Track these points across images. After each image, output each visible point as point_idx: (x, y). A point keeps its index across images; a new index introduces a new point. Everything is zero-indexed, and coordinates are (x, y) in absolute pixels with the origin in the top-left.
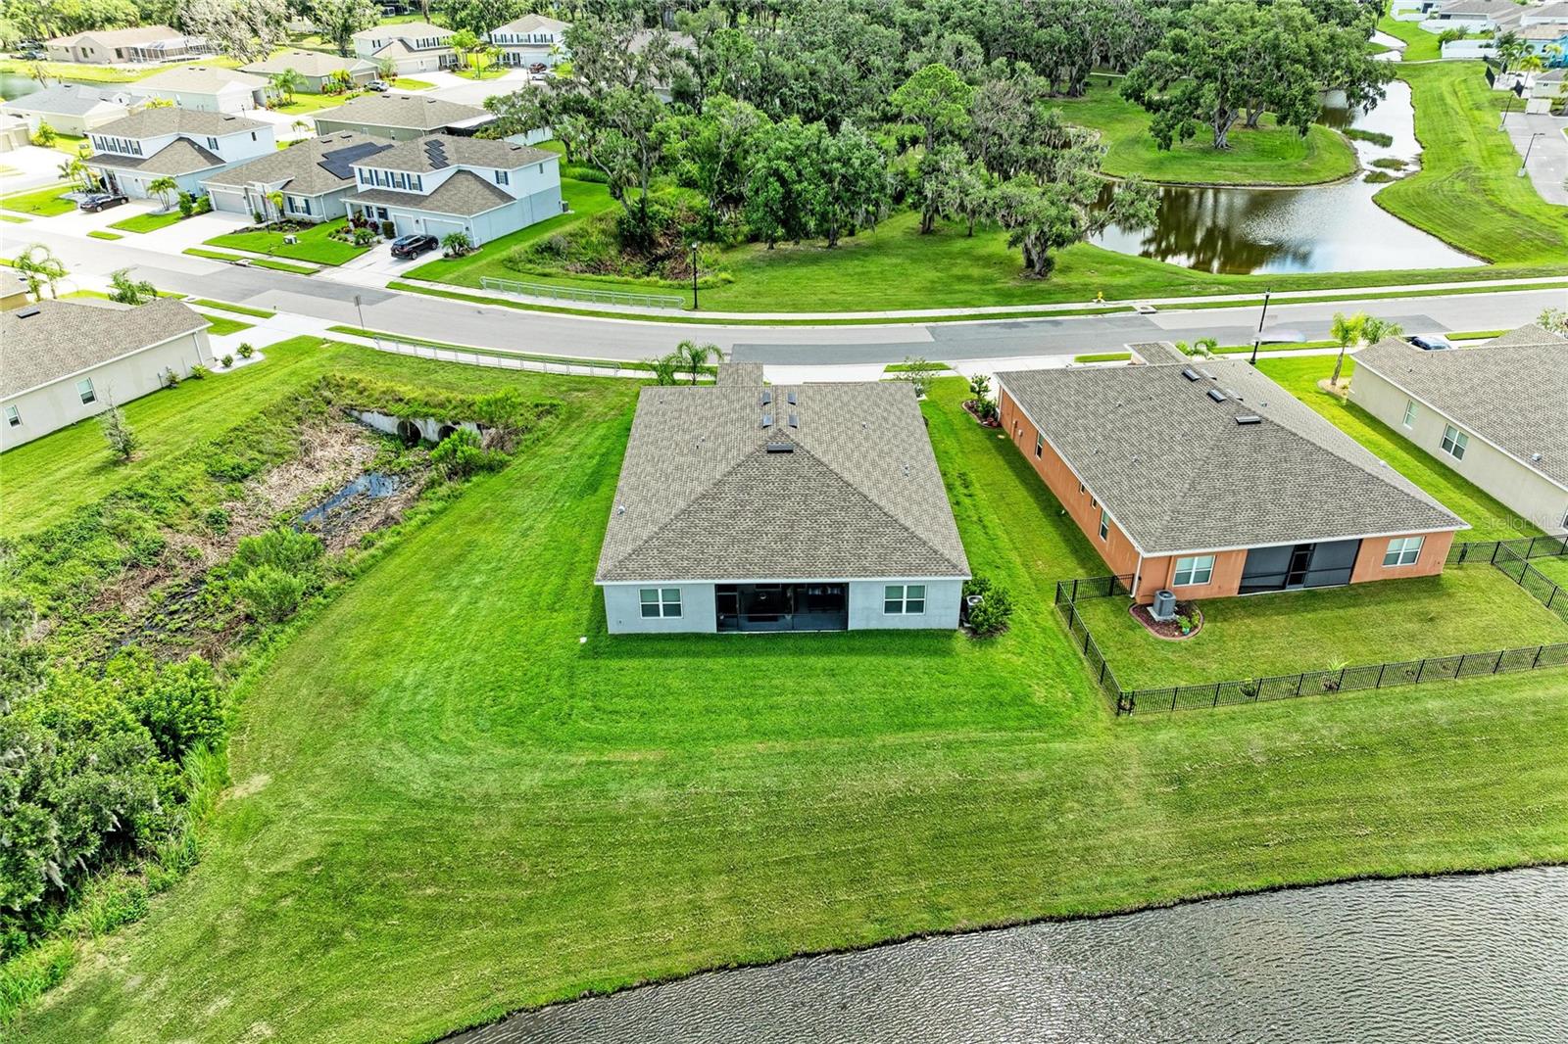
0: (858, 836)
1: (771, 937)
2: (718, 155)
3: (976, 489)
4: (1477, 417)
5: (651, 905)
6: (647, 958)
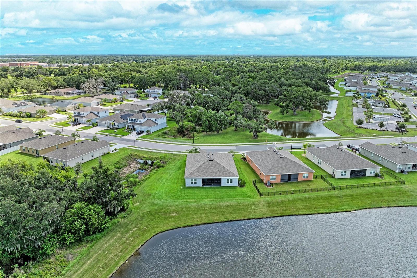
0: (223, 210)
1: (211, 220)
2: (196, 117)
3: (242, 169)
4: (322, 158)
5: (195, 216)
6: (195, 222)
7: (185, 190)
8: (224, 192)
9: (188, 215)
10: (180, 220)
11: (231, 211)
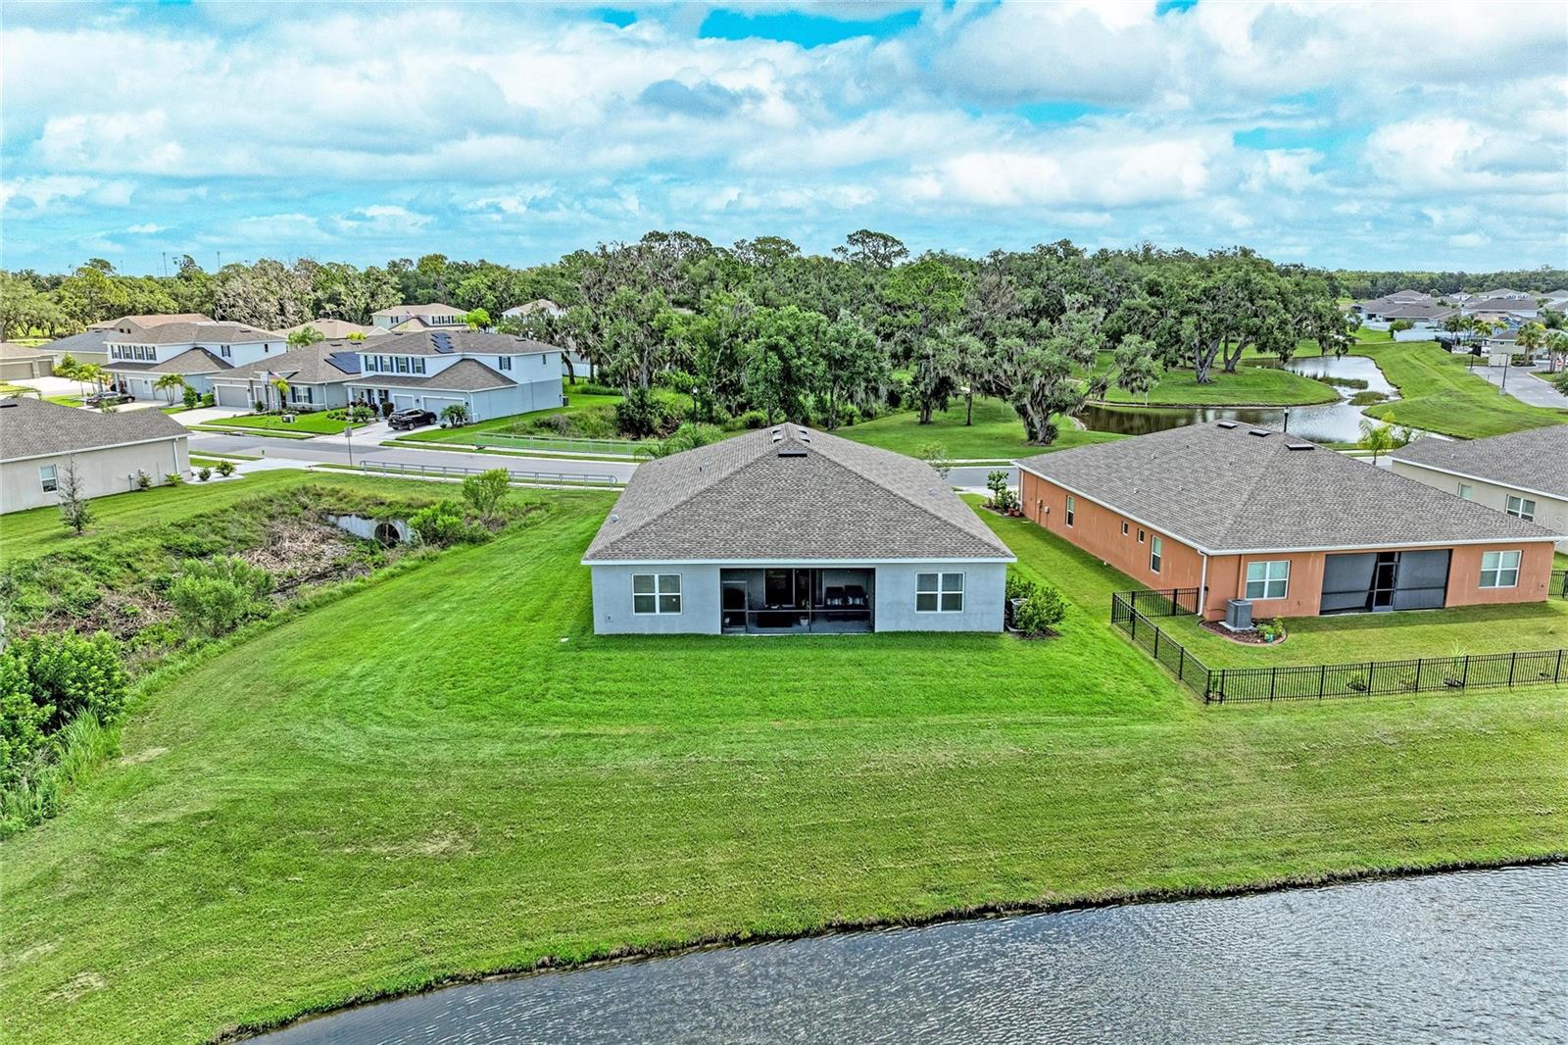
1: (797, 905)
5: (637, 866)
7: (583, 654)
8: (902, 671)
9: (570, 851)
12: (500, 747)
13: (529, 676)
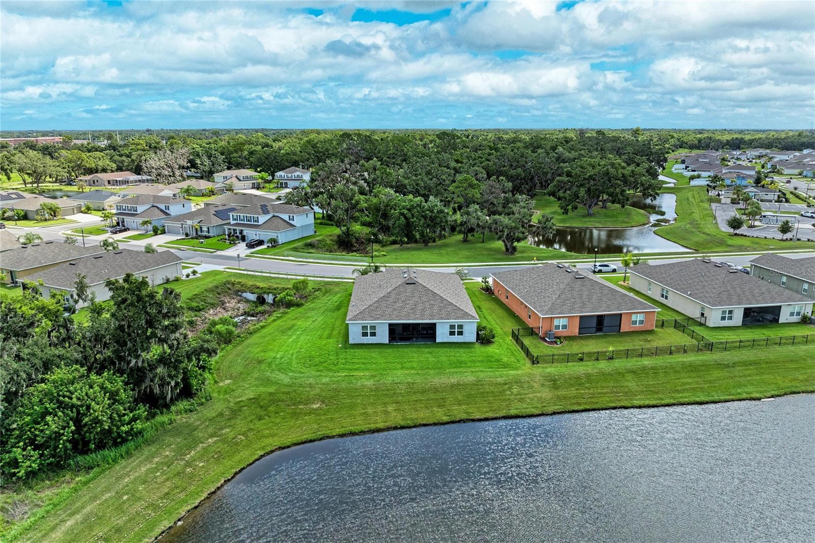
0: (441, 394)
1: (412, 419)
2: (380, 210)
3: (484, 310)
5: (370, 410)
6: (369, 424)
7: (347, 350)
8: (444, 355)
9: (352, 407)
10: (332, 419)
11: (460, 398)
12: (328, 379)
13: (332, 358)
